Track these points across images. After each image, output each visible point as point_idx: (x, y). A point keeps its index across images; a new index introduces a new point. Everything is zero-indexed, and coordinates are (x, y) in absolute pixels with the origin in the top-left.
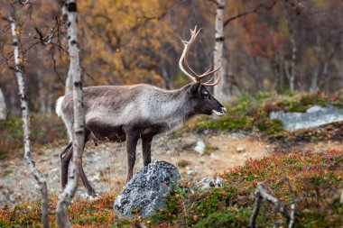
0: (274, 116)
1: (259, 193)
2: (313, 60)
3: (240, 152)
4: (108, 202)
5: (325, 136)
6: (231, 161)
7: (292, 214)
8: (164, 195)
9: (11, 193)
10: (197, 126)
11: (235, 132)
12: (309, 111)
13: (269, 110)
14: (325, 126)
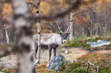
0: (88, 43)
1: (89, 63)
2: (96, 27)
3: (78, 53)
4: (44, 66)
5: (103, 49)
6: (75, 56)
7: (98, 69)
8: (61, 64)
9: (12, 64)
10: (65, 46)
11: (76, 47)
12: (98, 41)
13: (86, 41)
14: (102, 46)
